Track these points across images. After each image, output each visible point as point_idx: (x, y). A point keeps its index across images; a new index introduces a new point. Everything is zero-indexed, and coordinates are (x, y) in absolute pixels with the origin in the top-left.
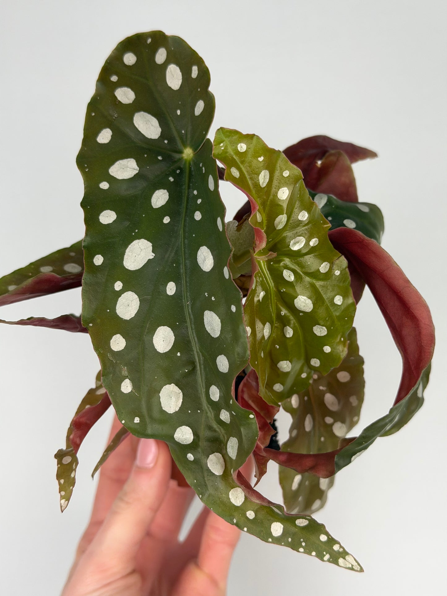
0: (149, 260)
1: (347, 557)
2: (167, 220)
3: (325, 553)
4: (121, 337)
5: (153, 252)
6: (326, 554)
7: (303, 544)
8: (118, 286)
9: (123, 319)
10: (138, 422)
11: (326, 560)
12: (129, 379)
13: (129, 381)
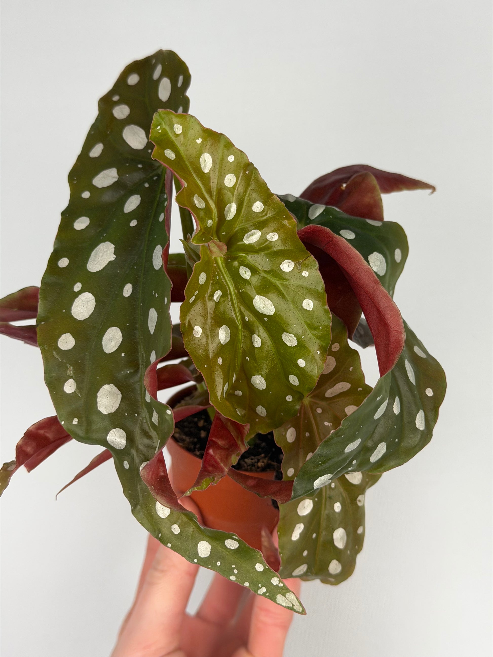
0: (110, 262)
1: (288, 595)
2: (134, 223)
3: (260, 585)
4: (71, 336)
5: (115, 254)
6: (262, 586)
7: (236, 571)
8: (78, 287)
9: (76, 319)
10: (77, 423)
11: (261, 594)
12: (74, 380)
13: (73, 381)
